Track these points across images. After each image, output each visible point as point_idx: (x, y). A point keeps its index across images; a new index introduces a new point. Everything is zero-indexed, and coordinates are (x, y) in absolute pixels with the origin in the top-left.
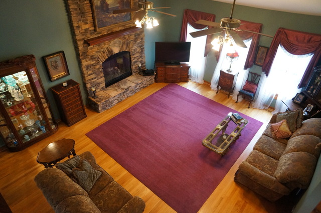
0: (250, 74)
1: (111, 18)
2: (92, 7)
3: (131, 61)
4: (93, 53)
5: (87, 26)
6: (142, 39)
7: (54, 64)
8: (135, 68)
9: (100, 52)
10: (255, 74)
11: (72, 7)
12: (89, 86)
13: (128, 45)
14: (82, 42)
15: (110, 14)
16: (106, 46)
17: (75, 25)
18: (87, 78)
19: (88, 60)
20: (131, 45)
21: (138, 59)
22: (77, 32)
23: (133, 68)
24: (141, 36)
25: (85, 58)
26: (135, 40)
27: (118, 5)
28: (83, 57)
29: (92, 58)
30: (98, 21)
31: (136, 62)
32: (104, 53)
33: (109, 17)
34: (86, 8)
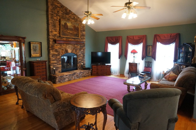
0: (146, 63)
1: (68, 33)
2: (60, 24)
3: (77, 61)
4: (57, 48)
5: (56, 33)
6: (84, 50)
7: (34, 48)
8: (80, 65)
9: (61, 49)
10: (149, 62)
11: (50, 21)
12: (52, 67)
13: (76, 50)
14: (52, 40)
15: (68, 31)
16: (64, 47)
17: (50, 30)
18: (52, 62)
19: (54, 51)
20: (78, 51)
21: (82, 61)
22: (50, 34)
23: (78, 65)
24: (84, 48)
25: (52, 49)
26: (80, 49)
27: (73, 28)
28: (51, 48)
29: (56, 51)
30: (62, 32)
31: (80, 62)
32: (63, 50)
33: (68, 32)
34: (57, 24)
